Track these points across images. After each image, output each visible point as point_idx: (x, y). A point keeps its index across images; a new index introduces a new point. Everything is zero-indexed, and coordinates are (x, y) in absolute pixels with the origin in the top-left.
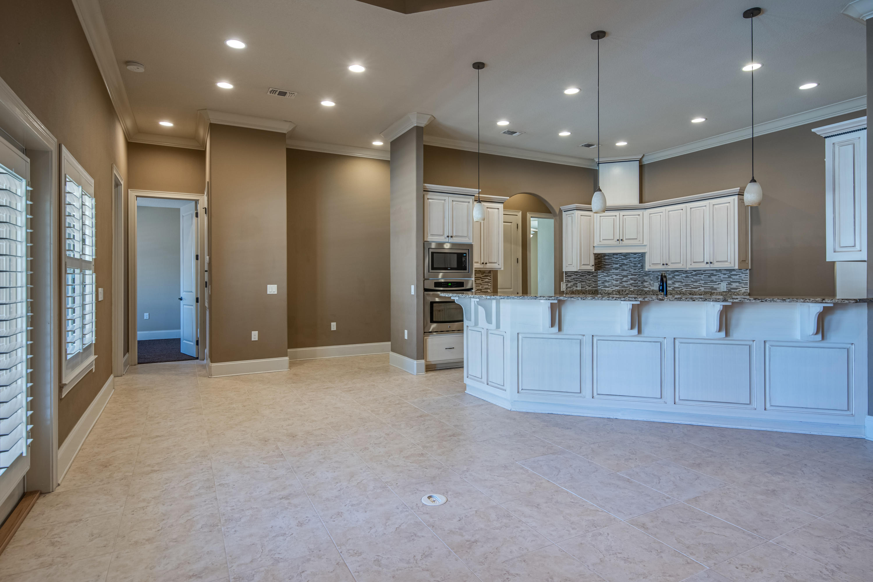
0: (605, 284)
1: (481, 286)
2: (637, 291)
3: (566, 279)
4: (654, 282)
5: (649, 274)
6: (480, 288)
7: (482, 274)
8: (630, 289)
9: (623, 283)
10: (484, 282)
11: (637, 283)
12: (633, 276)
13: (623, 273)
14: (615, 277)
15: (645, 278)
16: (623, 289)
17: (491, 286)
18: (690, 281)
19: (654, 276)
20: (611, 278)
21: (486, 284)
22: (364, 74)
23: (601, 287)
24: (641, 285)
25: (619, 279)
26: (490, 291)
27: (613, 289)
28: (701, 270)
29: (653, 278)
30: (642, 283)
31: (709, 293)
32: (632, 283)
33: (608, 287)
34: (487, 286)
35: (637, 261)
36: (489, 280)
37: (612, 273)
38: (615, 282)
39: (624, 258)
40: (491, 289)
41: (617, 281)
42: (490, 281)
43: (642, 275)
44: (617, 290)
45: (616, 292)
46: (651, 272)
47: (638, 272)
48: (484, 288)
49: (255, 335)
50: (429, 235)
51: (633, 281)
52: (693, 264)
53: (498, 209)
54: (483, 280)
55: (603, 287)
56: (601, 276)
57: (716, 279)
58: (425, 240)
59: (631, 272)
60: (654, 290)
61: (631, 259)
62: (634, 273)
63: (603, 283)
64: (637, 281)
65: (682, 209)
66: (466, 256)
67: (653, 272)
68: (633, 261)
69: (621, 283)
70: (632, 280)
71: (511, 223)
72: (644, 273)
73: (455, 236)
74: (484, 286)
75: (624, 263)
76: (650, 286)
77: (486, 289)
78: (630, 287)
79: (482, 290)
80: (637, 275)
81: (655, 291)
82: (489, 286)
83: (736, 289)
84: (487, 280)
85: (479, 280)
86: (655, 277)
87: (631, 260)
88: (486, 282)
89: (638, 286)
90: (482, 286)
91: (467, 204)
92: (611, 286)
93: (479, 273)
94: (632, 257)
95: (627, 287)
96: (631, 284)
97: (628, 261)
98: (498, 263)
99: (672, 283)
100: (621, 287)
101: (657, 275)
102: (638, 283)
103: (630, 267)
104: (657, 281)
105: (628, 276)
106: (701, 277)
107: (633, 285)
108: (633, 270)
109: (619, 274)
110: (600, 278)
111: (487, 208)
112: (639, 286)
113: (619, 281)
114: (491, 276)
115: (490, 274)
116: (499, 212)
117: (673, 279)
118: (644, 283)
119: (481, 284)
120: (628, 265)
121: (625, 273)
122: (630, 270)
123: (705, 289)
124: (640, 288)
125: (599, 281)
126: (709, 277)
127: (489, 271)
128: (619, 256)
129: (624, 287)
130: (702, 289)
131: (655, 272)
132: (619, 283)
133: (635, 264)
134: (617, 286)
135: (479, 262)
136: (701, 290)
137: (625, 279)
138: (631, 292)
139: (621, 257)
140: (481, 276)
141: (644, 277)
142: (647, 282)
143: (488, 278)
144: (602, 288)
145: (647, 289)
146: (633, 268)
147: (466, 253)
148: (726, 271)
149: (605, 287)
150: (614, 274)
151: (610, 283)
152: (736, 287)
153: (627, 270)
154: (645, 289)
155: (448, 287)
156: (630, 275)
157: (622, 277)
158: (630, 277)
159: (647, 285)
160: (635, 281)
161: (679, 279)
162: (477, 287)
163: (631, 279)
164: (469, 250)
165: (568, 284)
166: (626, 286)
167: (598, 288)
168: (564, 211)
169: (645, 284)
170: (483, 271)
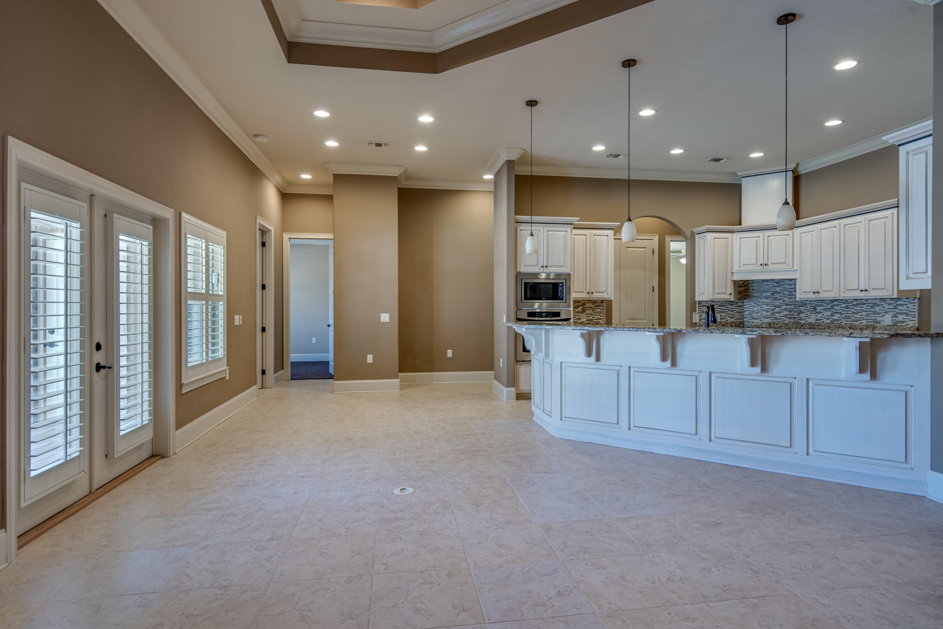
0: (753, 315)
1: (592, 316)
2: (792, 323)
3: (700, 310)
4: (811, 313)
5: (806, 304)
6: (591, 318)
7: (593, 304)
8: (784, 322)
9: (775, 314)
10: (596, 312)
11: (793, 315)
12: (788, 306)
13: (775, 302)
14: (765, 307)
15: (802, 308)
16: (775, 321)
17: (604, 316)
18: (851, 312)
19: (811, 306)
20: (761, 309)
21: (598, 314)
22: (432, 124)
23: (748, 318)
24: (797, 316)
25: (770, 310)
26: (603, 322)
27: (762, 321)
28: (862, 299)
29: (810, 309)
30: (798, 314)
31: (871, 327)
32: (787, 314)
33: (757, 319)
34: (599, 317)
35: (794, 289)
36: (601, 310)
37: (762, 302)
38: (765, 313)
39: (777, 285)
40: (603, 320)
41: (767, 312)
42: (603, 311)
43: (798, 305)
44: (767, 323)
45: (766, 325)
46: (808, 302)
47: (794, 302)
48: (595, 318)
49: (370, 359)
50: (522, 265)
51: (788, 312)
52: (847, 292)
53: (607, 236)
54: (594, 310)
55: (750, 318)
56: (748, 306)
57: (879, 310)
58: (518, 271)
59: (785, 301)
60: (811, 322)
61: (785, 286)
62: (788, 302)
63: (750, 314)
64: (793, 312)
65: (835, 227)
66: (563, 286)
67: (810, 302)
68: (788, 289)
69: (773, 314)
70: (786, 311)
71: (646, 248)
72: (800, 303)
73: (551, 266)
74: (595, 316)
75: (777, 291)
76: (807, 318)
77: (597, 319)
78: (784, 319)
79: (593, 321)
80: (793, 305)
81: (812, 324)
82: (601, 316)
83: (903, 322)
84: (599, 310)
85: (590, 310)
86: (813, 307)
87: (785, 288)
88: (597, 312)
89: (793, 318)
90: (593, 316)
91: (564, 233)
92: (760, 317)
93: (590, 303)
94: (787, 283)
95: (780, 319)
96: (785, 316)
97: (781, 288)
98: (606, 292)
99: (830, 315)
100: (772, 318)
101: (814, 305)
102: (795, 314)
103: (784, 295)
104: (814, 312)
105: (782, 306)
106: (862, 307)
107: (788, 316)
108: (788, 299)
109: (770, 303)
110: (747, 308)
111: (594, 235)
112: (795, 318)
113: (770, 312)
114: (603, 306)
115: (603, 304)
116: (608, 238)
117: (832, 310)
118: (800, 314)
119: (592, 314)
120: (782, 294)
121: (777, 303)
122: (784, 299)
123: (867, 322)
124: (796, 320)
125: (746, 311)
126: (872, 307)
127: (601, 301)
128: (770, 283)
129: (776, 318)
130: (864, 322)
131: (813, 302)
132: (770, 314)
133: (790, 292)
134: (768, 318)
135: (585, 292)
136: (862, 323)
137: (777, 310)
138: (784, 325)
139: (772, 284)
140: (592, 306)
141: (800, 307)
142: (803, 313)
143: (600, 308)
144: (749, 320)
145: (804, 322)
146: (788, 297)
147: (563, 283)
148: (892, 300)
149: (753, 318)
150: (764, 303)
151: (759, 314)
152: (903, 320)
153: (780, 300)
154: (802, 322)
155: (542, 317)
156: (784, 305)
157: (774, 308)
158: (783, 307)
159: (804, 317)
160: (790, 312)
161: (839, 310)
162: (587, 317)
163: (785, 309)
164: (566, 279)
165: (702, 315)
166: (779, 317)
167: (745, 319)
168: (697, 234)
169: (802, 315)
170: (594, 301)
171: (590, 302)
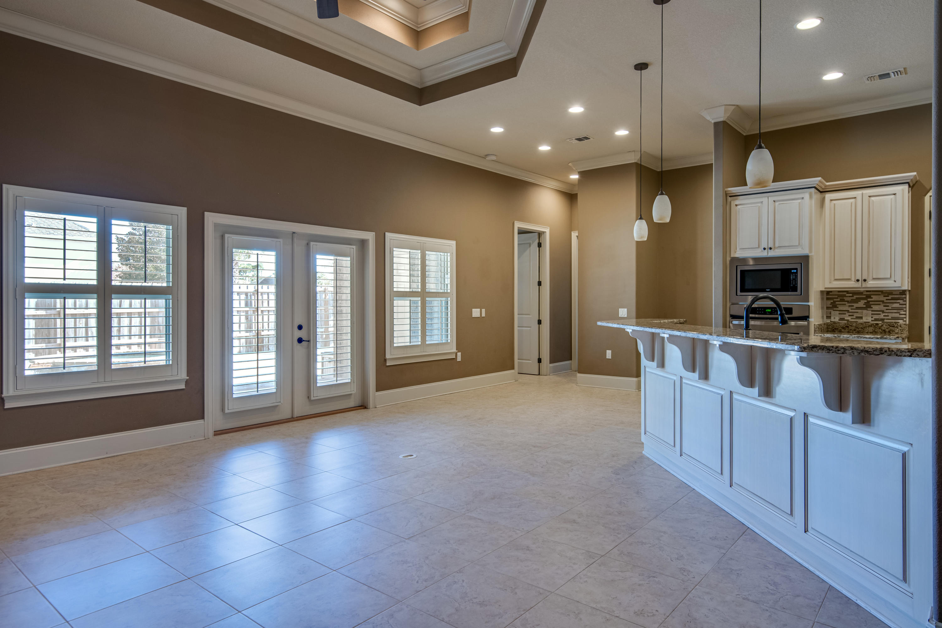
1: (884, 314)
6: (882, 316)
7: (884, 296)
10: (890, 308)
17: (905, 314)
21: (896, 311)
26: (904, 323)
34: (897, 315)
36: (900, 304)
40: (905, 319)
42: (904, 306)
48: (890, 317)
53: (893, 195)
58: (732, 256)
66: (797, 272)
73: (779, 247)
77: (893, 318)
79: (885, 321)
85: (880, 304)
88: (893, 309)
90: (886, 314)
91: (798, 201)
93: (879, 295)
98: (892, 278)
111: (870, 196)
114: (905, 299)
115: (904, 296)
127: (901, 292)
143: (899, 303)
147: (796, 269)
155: (765, 313)
170: (888, 292)
171: (880, 293)
